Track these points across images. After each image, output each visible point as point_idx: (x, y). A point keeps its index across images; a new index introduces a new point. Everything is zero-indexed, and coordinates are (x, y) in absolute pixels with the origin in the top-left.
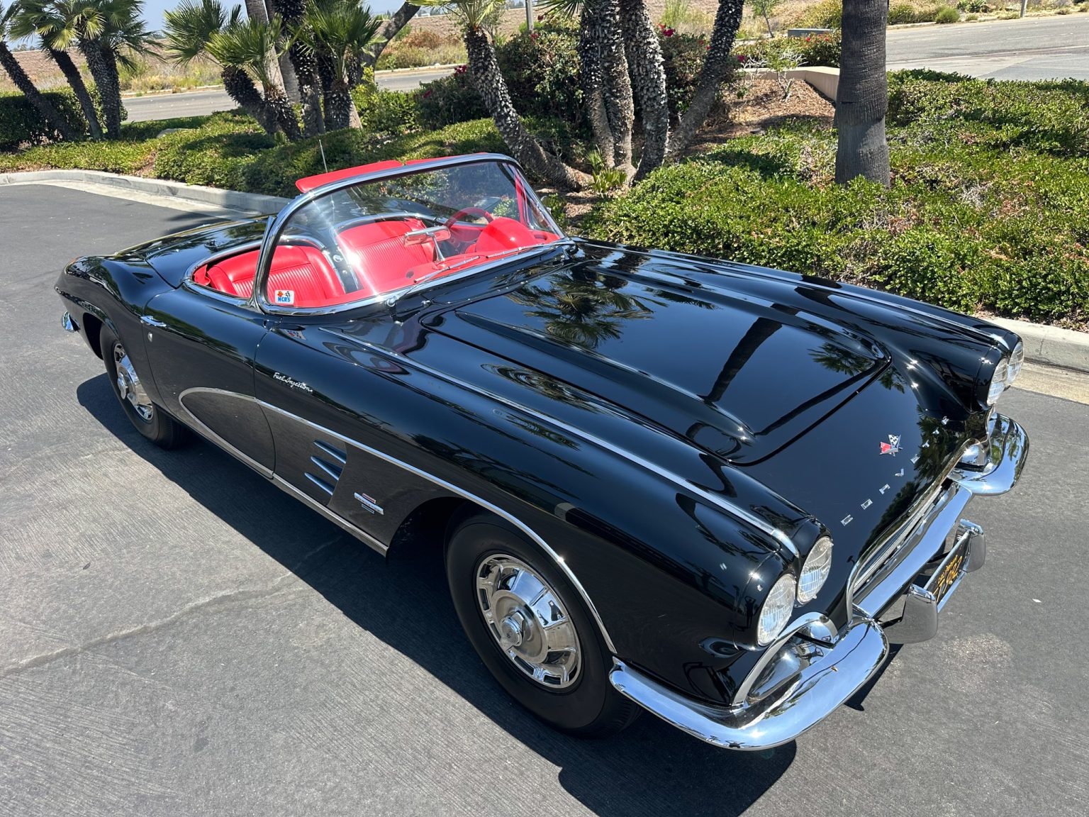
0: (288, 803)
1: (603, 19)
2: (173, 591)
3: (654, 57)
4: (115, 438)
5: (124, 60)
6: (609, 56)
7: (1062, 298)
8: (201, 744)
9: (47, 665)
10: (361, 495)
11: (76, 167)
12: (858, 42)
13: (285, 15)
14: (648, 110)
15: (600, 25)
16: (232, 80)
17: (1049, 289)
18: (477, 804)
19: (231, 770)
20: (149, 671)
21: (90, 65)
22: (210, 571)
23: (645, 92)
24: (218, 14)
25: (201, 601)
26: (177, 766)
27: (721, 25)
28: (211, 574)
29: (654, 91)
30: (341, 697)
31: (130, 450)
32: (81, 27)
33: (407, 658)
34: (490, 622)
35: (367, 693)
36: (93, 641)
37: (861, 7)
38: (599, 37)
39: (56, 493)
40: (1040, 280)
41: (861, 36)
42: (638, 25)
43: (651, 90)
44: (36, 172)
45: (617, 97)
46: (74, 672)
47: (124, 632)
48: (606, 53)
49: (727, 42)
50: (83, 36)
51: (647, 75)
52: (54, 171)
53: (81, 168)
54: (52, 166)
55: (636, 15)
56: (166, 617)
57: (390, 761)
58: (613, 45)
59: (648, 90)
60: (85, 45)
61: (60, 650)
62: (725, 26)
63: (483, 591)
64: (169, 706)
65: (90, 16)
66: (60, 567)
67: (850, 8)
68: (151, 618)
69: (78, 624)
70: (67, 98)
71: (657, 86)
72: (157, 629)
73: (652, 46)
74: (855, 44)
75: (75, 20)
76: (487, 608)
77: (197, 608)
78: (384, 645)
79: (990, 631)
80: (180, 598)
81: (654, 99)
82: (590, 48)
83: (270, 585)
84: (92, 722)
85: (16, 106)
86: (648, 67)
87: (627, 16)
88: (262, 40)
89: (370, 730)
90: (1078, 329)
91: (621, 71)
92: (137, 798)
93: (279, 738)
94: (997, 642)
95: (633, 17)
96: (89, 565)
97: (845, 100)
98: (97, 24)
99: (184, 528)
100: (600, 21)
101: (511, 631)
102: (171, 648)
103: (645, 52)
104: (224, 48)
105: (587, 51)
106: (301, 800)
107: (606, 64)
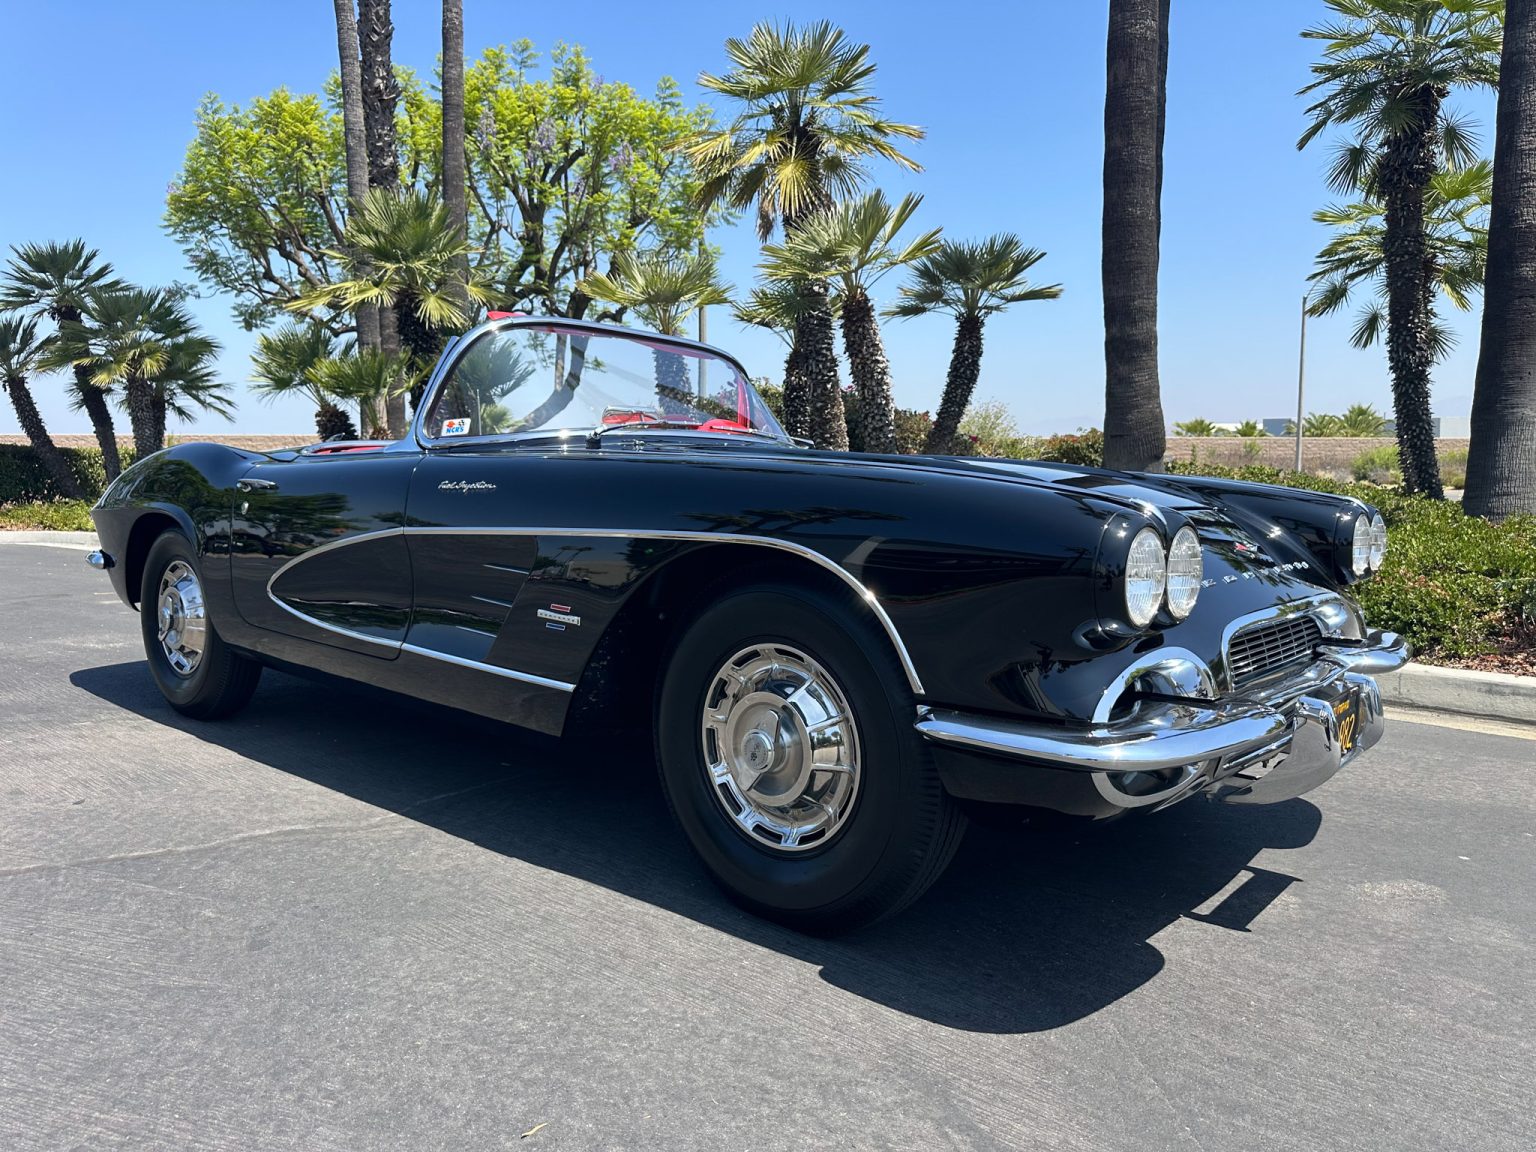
0: (402, 994)
1: (819, 353)
2: (214, 824)
3: (882, 378)
4: (125, 710)
5: (180, 411)
6: (823, 394)
7: (1415, 629)
8: (256, 945)
9: (10, 877)
10: (547, 608)
11: (79, 529)
12: (1126, 368)
13: (414, 352)
14: (873, 443)
15: (814, 359)
16: (329, 421)
17: (1396, 618)
18: (703, 996)
19: (307, 967)
20: (177, 885)
21: (133, 411)
22: (271, 810)
23: (870, 420)
24: (327, 346)
25: (258, 832)
26: (221, 962)
27: (955, 377)
28: (273, 813)
29: (881, 420)
30: (479, 909)
31: (149, 720)
32: (136, 362)
33: (578, 880)
34: (717, 781)
35: (520, 906)
36: (86, 859)
37: (1128, 329)
38: (812, 372)
39: (31, 749)
40: (1383, 608)
41: (1131, 360)
42: (865, 339)
43: (877, 418)
44: (21, 532)
45: (830, 444)
46: (54, 884)
47: (136, 854)
48: (819, 391)
49: (962, 395)
50: (135, 373)
51: (873, 399)
52: (47, 532)
53: (87, 530)
54: (45, 527)
55: (864, 327)
56: (202, 843)
57: (564, 961)
58: (828, 381)
59: (873, 418)
60: (135, 385)
61: (31, 866)
62: (960, 377)
63: (711, 732)
64: (208, 913)
65: (150, 353)
66: (37, 802)
67: (1114, 330)
68: (180, 844)
69: (61, 847)
70: (84, 458)
71: (884, 415)
72: (189, 853)
73: (881, 366)
74: (1123, 370)
75: (131, 353)
76: (715, 760)
77: (251, 838)
78: (543, 870)
79: (1410, 878)
80: (225, 830)
81: (881, 429)
82: (797, 397)
83: (364, 823)
84: (81, 924)
85: (14, 456)
86: (875, 389)
87: (853, 328)
88: (381, 372)
89: (527, 936)
90: (1441, 666)
91: (836, 414)
92: (153, 989)
93: (387, 941)
94: (1423, 886)
95: (861, 330)
96: (83, 801)
97: (1114, 433)
98: (157, 361)
99: (232, 777)
100: (814, 355)
101: (759, 745)
102: (210, 867)
103: (872, 371)
104: (330, 376)
105: (793, 400)
106: (422, 993)
107: (819, 405)
